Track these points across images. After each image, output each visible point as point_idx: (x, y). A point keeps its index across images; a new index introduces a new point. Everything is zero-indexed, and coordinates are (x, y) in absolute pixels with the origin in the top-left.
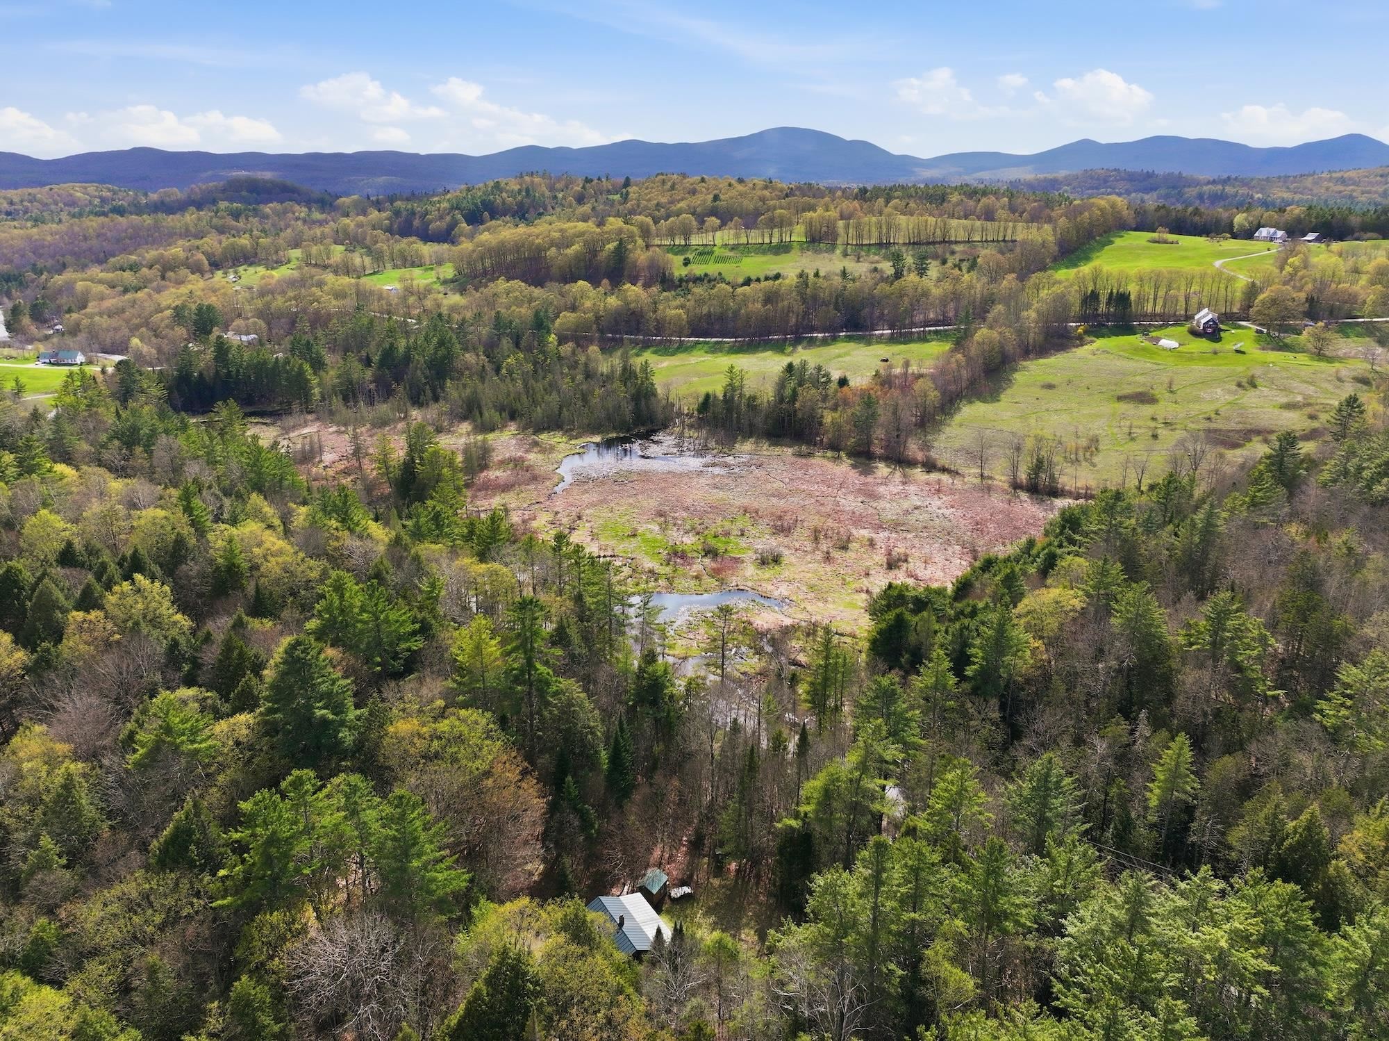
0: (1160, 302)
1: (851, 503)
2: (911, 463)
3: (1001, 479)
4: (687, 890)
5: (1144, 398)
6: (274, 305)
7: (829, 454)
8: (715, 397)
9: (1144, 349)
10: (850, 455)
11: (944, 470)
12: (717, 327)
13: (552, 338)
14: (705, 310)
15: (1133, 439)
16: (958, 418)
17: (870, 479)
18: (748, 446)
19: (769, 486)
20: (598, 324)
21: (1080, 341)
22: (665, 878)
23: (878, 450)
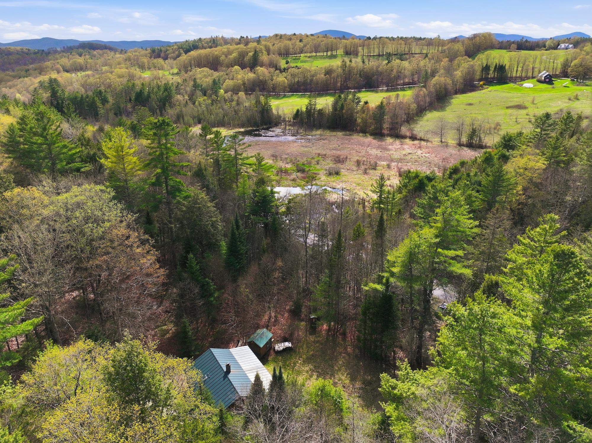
0: (518, 73)
1: (374, 152)
2: (404, 137)
3: (452, 142)
4: (288, 344)
5: (519, 107)
6: (89, 80)
7: (361, 134)
8: (302, 111)
9: (515, 88)
10: (371, 134)
11: (421, 139)
12: (302, 87)
13: (222, 91)
14: (296, 80)
15: (518, 124)
16: (425, 118)
17: (383, 143)
18: (319, 132)
19: (331, 146)
20: (244, 86)
21: (481, 87)
22: (270, 335)
23: (386, 132)
